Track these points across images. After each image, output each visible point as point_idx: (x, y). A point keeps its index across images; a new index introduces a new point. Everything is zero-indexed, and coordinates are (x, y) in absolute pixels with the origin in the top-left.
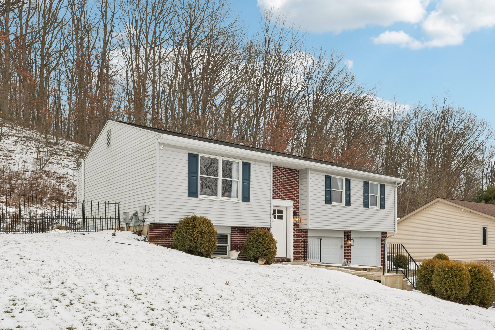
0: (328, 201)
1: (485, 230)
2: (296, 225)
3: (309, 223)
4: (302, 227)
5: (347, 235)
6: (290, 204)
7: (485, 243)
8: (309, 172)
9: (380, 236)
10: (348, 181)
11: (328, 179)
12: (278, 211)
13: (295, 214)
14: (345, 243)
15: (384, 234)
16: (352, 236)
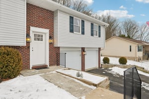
0: (72, 31)
1: (130, 46)
2: (51, 44)
3: (59, 43)
4: (55, 45)
5: (83, 50)
6: (47, 31)
7: (130, 51)
8: (59, 12)
9: (98, 49)
10: (83, 22)
11: (71, 18)
12: (39, 36)
13: (50, 37)
14: (82, 53)
15: (100, 49)
16: (85, 50)
